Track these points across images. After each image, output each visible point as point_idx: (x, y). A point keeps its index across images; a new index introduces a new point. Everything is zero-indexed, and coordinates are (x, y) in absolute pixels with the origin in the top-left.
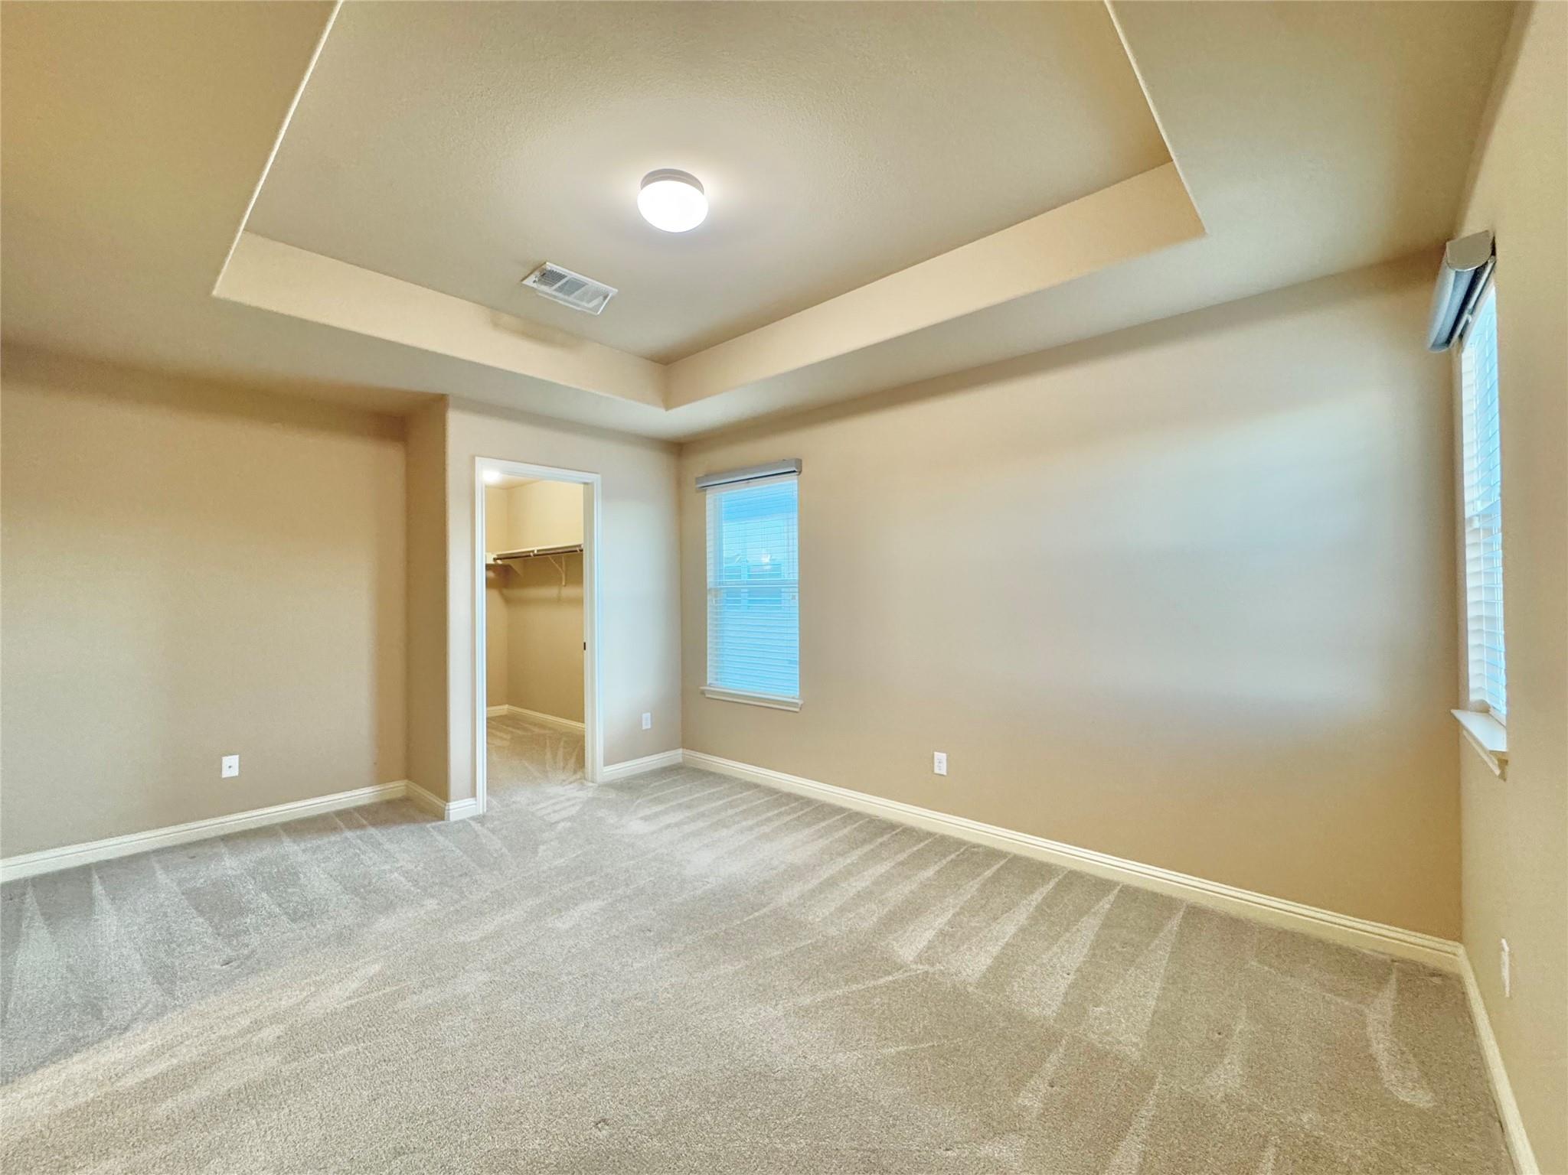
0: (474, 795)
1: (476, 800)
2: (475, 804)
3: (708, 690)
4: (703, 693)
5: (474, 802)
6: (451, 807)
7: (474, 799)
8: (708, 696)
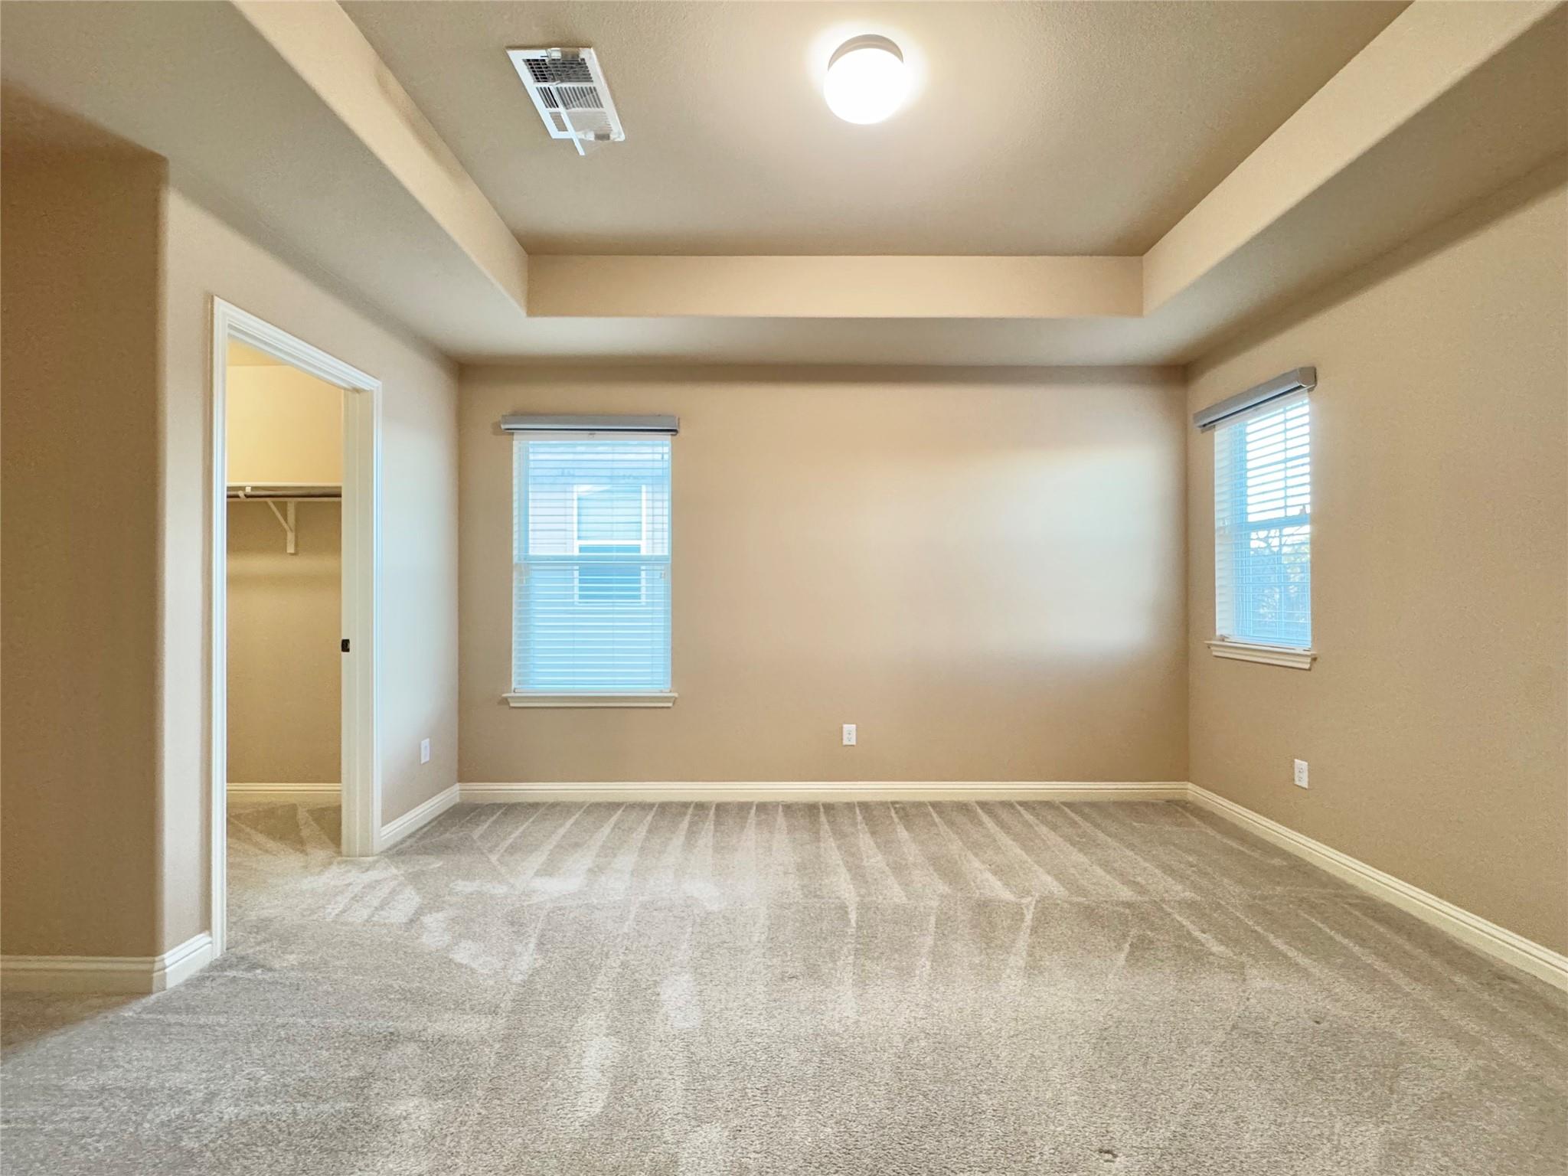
0: (206, 925)
1: (211, 935)
2: (211, 943)
3: (512, 697)
4: (505, 701)
5: (209, 939)
6: (167, 962)
7: (207, 932)
8: (512, 705)
